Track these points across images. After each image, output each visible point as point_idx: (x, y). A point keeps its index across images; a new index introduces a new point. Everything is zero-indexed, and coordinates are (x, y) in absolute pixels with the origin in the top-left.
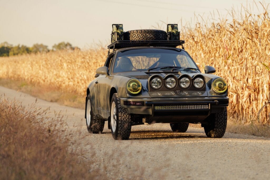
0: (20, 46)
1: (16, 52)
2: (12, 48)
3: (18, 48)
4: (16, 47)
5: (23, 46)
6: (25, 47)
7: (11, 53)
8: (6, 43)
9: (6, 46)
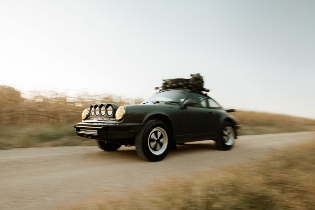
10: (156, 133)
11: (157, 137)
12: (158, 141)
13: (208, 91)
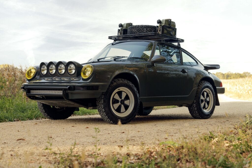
0: (237, 73)
1: (234, 76)
2: (233, 74)
3: (236, 74)
4: (235, 74)
5: (238, 73)
6: (239, 73)
7: (232, 77)
8: (229, 72)
9: (230, 73)
10: (120, 93)
11: (121, 98)
12: (122, 102)
13: (182, 41)
